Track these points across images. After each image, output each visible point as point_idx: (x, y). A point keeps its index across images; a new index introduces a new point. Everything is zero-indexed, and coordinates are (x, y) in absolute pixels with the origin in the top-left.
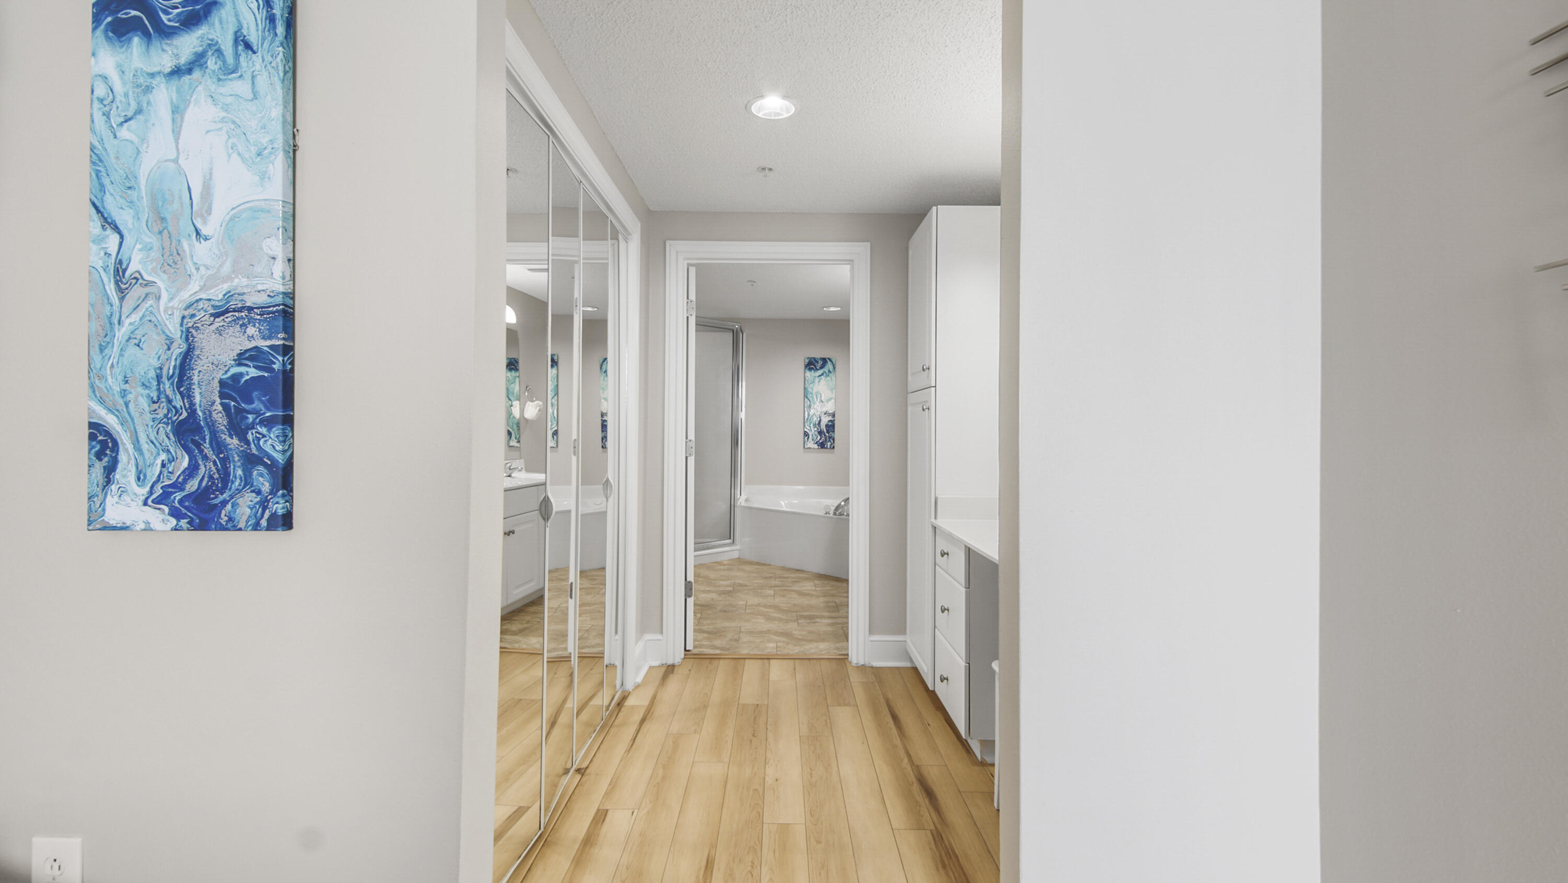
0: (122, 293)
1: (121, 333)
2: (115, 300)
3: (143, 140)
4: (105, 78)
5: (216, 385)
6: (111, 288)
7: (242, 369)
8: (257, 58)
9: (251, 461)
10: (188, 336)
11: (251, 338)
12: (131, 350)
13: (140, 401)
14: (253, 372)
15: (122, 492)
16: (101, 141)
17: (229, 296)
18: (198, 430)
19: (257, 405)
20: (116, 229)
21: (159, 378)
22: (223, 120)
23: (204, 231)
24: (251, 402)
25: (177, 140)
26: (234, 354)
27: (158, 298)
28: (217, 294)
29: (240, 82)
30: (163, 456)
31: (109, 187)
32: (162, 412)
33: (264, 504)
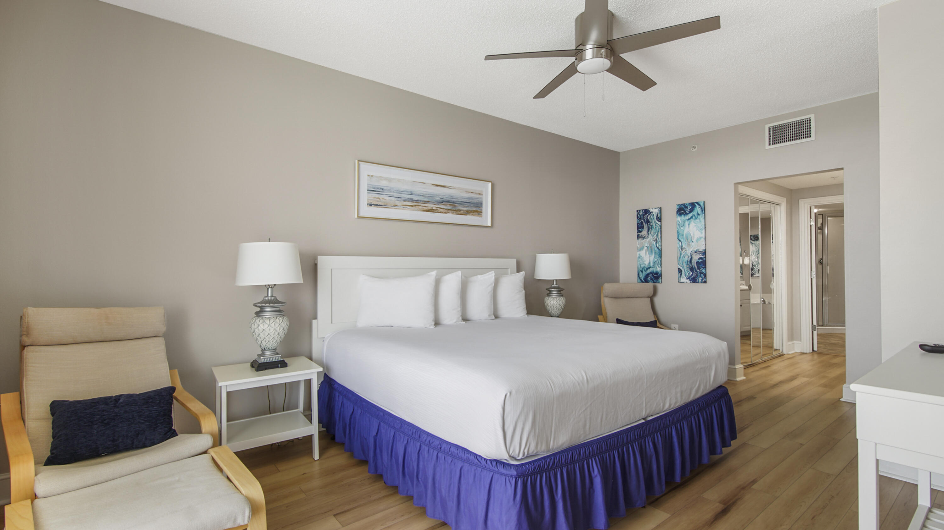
0: (682, 250)
1: (682, 256)
2: (681, 251)
3: (684, 229)
4: (679, 221)
5: (695, 263)
6: (680, 250)
7: (699, 260)
8: (700, 216)
9: (701, 273)
10: (691, 256)
11: (700, 256)
12: (684, 258)
13: (685, 265)
14: (701, 261)
15: (683, 277)
16: (678, 230)
17: (697, 250)
18: (693, 269)
19: (701, 265)
20: (681, 242)
21: (687, 262)
22: (696, 225)
23: (693, 241)
24: (700, 265)
25: (689, 229)
26: (698, 258)
27: (687, 251)
28: (695, 250)
29: (698, 220)
30: (688, 273)
31: (680, 236)
32: (688, 266)
33: (703, 279)
